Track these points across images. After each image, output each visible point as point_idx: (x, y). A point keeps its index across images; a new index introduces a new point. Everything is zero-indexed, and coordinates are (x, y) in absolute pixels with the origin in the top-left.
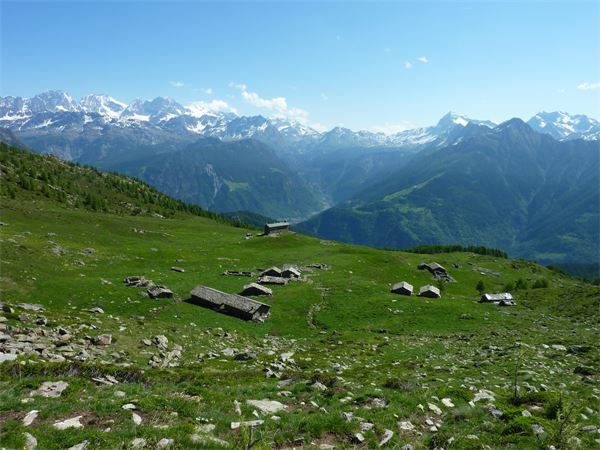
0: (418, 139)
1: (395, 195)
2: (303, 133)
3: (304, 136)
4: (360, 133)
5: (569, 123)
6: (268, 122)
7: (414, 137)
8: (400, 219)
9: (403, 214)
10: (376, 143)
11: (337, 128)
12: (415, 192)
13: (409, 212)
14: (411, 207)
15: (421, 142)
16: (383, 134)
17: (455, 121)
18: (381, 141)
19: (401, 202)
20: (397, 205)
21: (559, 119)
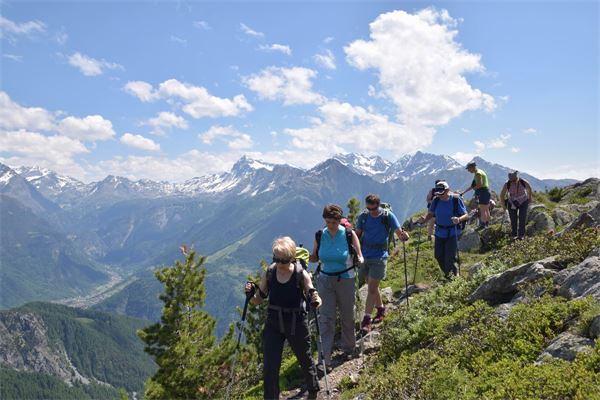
0: (213, 187)
1: (219, 254)
2: (63, 184)
3: (64, 188)
4: (140, 182)
5: (367, 165)
6: (13, 172)
7: (206, 185)
8: (233, 285)
9: (235, 278)
10: (162, 193)
11: (110, 177)
12: (241, 249)
13: (241, 275)
14: (241, 267)
15: (216, 189)
16: (167, 183)
17: (252, 166)
18: (169, 190)
19: (228, 261)
20: (225, 267)
21: (356, 161)
